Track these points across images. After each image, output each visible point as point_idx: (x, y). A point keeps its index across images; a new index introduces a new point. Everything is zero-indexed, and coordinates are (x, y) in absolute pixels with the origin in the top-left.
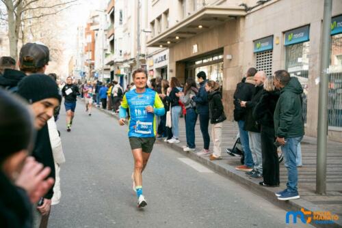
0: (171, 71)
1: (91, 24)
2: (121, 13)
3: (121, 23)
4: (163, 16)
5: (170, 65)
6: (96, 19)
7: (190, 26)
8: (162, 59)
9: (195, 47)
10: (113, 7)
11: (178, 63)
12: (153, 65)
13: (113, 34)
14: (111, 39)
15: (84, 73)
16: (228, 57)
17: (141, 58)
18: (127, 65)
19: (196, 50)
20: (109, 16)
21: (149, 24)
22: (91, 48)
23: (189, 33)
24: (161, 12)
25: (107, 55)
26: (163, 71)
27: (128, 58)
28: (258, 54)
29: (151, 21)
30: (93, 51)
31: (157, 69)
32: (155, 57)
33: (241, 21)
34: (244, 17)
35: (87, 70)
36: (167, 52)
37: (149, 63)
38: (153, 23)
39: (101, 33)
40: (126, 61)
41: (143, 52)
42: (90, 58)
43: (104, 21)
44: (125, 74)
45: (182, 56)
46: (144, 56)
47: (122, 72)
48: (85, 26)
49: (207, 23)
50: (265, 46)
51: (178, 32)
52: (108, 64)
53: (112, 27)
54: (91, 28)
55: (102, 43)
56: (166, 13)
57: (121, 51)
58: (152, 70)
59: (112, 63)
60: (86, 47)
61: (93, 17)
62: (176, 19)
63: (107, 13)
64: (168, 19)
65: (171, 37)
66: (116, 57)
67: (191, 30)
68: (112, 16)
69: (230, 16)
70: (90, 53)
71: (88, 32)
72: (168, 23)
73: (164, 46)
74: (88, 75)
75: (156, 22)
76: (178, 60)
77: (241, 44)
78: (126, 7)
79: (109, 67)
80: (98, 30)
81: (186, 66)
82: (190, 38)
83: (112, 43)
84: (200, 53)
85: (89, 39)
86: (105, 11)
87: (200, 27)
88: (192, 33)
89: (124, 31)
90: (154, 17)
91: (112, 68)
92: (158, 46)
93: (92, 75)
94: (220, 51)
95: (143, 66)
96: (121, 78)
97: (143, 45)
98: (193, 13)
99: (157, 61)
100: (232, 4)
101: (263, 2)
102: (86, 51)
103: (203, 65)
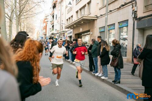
0: (73, 37)
1: (46, 19)
2: (56, 15)
3: (56, 19)
4: (71, 17)
5: (73, 36)
6: (47, 17)
7: (79, 22)
8: (70, 33)
9: (81, 29)
10: (54, 13)
11: (76, 34)
13: (53, 23)
14: (53, 25)
15: (42, 37)
16: (91, 33)
17: (63, 32)
18: (58, 35)
19: (81, 30)
20: (52, 16)
21: (66, 20)
22: (45, 28)
23: (79, 24)
24: (70, 16)
25: (51, 31)
26: (70, 37)
27: (59, 32)
28: (100, 32)
29: (67, 19)
30: (46, 29)
31: (69, 36)
32: (68, 32)
33: (95, 21)
34: (96, 20)
35: (44, 36)
36: (72, 30)
37: (66, 34)
38: (67, 20)
39: (49, 23)
40: (58, 33)
41: (64, 30)
42: (45, 32)
43: (50, 18)
44: (57, 38)
45: (77, 32)
46: (64, 31)
47: (56, 37)
48: (43, 20)
49: (85, 21)
50: (103, 30)
51: (75, 24)
52: (51, 34)
53: (53, 20)
54: (45, 21)
55: (49, 26)
56: (72, 16)
57: (56, 30)
58: (67, 37)
59: (53, 34)
60: (43, 28)
61: (46, 16)
62: (75, 19)
63: (51, 15)
64: (73, 19)
65: (72, 25)
66: (54, 32)
68: (53, 17)
69: (92, 19)
70: (45, 30)
72: (72, 20)
73: (70, 28)
74: (44, 38)
75: (69, 19)
76: (76, 33)
77: (95, 29)
78: (58, 13)
79: (52, 35)
80: (48, 21)
81: (78, 36)
82: (79, 26)
83: (53, 26)
84: (83, 31)
85: (45, 24)
86: (51, 14)
87: (82, 22)
88: (81, 24)
89: (57, 22)
90: (68, 18)
91: (53, 36)
92: (69, 28)
93: (46, 38)
94: (89, 31)
95: (63, 35)
96: (56, 39)
97: (64, 28)
98: (79, 18)
99: (69, 34)
100: (92, 15)
101: (102, 15)
102: (44, 29)
103: (84, 35)
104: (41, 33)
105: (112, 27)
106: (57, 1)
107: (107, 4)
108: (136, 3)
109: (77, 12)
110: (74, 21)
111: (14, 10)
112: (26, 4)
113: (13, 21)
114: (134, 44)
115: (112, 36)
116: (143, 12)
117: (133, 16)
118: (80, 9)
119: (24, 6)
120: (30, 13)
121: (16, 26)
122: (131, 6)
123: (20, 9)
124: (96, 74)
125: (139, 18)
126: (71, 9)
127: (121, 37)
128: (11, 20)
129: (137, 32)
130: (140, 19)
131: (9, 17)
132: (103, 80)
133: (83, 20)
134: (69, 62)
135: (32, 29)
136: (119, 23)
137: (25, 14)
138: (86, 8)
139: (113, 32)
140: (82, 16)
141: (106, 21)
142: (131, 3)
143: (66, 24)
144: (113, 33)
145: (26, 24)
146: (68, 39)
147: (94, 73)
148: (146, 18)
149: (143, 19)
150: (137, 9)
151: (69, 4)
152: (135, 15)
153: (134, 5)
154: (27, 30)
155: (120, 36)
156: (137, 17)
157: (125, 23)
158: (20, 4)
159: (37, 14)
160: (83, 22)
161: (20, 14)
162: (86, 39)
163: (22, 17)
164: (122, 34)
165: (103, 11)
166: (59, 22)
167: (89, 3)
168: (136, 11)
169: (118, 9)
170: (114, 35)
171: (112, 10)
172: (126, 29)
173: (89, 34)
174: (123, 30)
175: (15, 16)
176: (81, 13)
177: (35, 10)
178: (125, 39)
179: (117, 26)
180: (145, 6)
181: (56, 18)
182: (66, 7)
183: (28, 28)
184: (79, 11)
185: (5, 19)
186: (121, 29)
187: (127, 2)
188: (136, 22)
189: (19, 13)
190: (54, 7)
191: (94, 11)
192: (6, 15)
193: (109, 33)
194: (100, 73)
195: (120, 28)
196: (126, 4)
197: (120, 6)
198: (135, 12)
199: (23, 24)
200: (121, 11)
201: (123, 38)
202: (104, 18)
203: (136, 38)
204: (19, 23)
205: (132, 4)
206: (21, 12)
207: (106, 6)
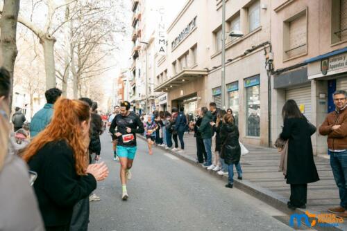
0: (169, 106)
1: (122, 77)
2: (140, 70)
3: (140, 77)
4: (164, 73)
5: (169, 104)
6: (125, 74)
7: (177, 80)
8: (164, 99)
9: (182, 92)
10: (135, 67)
11: (173, 101)
12: (158, 102)
13: (135, 83)
14: (134, 86)
16: (199, 98)
18: (143, 103)
19: (182, 93)
21: (156, 78)
22: (122, 92)
23: (177, 84)
24: (163, 70)
25: (131, 97)
26: (164, 106)
27: (144, 98)
28: (215, 96)
29: (157, 75)
30: (123, 94)
31: (161, 105)
32: (159, 98)
33: (206, 77)
34: (207, 75)
36: (166, 95)
37: (156, 101)
38: (158, 77)
39: (128, 83)
40: (142, 100)
41: (153, 94)
43: (129, 75)
44: (142, 108)
45: (175, 97)
46: (153, 97)
47: (140, 107)
48: (118, 78)
49: (187, 78)
50: (218, 92)
51: (171, 83)
53: (134, 79)
54: (121, 80)
55: (128, 88)
56: (166, 71)
57: (139, 94)
58: (158, 106)
59: (134, 102)
60: (118, 92)
61: (123, 73)
62: (171, 75)
63: (131, 70)
64: (167, 75)
65: (167, 86)
66: (137, 98)
67: (179, 82)
68: (134, 73)
69: (200, 75)
71: (120, 82)
72: (167, 77)
73: (164, 91)
76: (173, 99)
77: (206, 90)
78: (143, 67)
79: (132, 104)
80: (125, 81)
81: (177, 103)
82: (179, 87)
83: (134, 89)
84: (185, 95)
85: (121, 87)
87: (183, 80)
88: (181, 84)
89: (141, 82)
90: (159, 73)
91: (134, 105)
92: (160, 91)
94: (195, 95)
95: (152, 103)
96: (140, 110)
97: (152, 90)
98: (178, 72)
99: (161, 100)
100: (200, 68)
101: (216, 68)
102: (119, 94)
103: (188, 103)
104: (114, 102)
105: (234, 87)
106: (139, 47)
107: (224, 50)
108: (271, 47)
109: (174, 64)
110: (169, 78)
111: (70, 64)
112: (89, 53)
113: (68, 82)
114: (272, 113)
115: (235, 102)
116: (282, 61)
117: (268, 68)
118: (180, 59)
119: (85, 57)
120: (97, 68)
121: (72, 90)
122: (263, 52)
123: (80, 62)
124: (210, 168)
125: (277, 71)
126: (164, 59)
127: (250, 103)
128: (64, 82)
129: (274, 93)
130: (279, 72)
131: (61, 75)
132: (221, 177)
133: (185, 76)
134: (163, 148)
135: (99, 95)
136: (244, 79)
137: (87, 70)
138: (189, 57)
139: (236, 95)
140: (183, 70)
141: (223, 77)
142: (263, 48)
143: (156, 84)
144: (236, 97)
145: (89, 86)
146: (160, 109)
147: (205, 165)
148: (289, 71)
149: (283, 73)
150: (273, 56)
151: (161, 50)
152: (270, 66)
153: (268, 50)
154: (91, 96)
155: (247, 102)
156: (273, 69)
157: (255, 80)
158: (79, 54)
159: (106, 69)
160: (186, 80)
161: (79, 71)
162: (192, 109)
163: (82, 76)
164: (251, 98)
165: (218, 61)
166: (145, 81)
167: (194, 48)
168: (271, 60)
169: (242, 56)
170: (237, 99)
171: (232, 58)
172: (257, 90)
173: (196, 100)
174: (252, 92)
175: (71, 74)
176: (181, 64)
177: (104, 62)
178: (256, 107)
179: (241, 85)
180: (286, 52)
181: (139, 74)
182: (156, 56)
183: (92, 93)
184: (177, 61)
185: (55, 79)
186: (250, 90)
187: (256, 45)
188: (272, 78)
189: (77, 70)
190: (136, 56)
191: (202, 61)
192: (57, 73)
193: (230, 98)
194: (215, 166)
195: (247, 88)
196: (254, 48)
197: (245, 51)
198: (270, 62)
199: (84, 87)
200: (247, 60)
201: (253, 105)
202: (219, 73)
203: (274, 105)
204: (77, 86)
205: (265, 48)
206: (80, 67)
207: (221, 53)
